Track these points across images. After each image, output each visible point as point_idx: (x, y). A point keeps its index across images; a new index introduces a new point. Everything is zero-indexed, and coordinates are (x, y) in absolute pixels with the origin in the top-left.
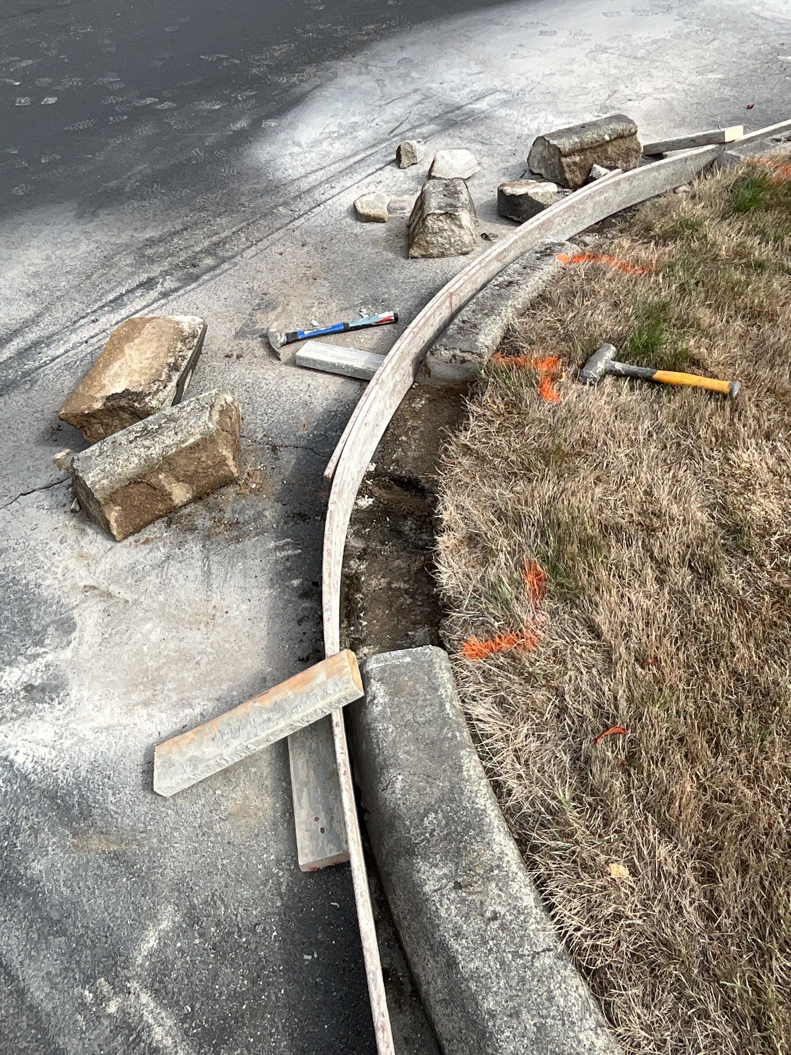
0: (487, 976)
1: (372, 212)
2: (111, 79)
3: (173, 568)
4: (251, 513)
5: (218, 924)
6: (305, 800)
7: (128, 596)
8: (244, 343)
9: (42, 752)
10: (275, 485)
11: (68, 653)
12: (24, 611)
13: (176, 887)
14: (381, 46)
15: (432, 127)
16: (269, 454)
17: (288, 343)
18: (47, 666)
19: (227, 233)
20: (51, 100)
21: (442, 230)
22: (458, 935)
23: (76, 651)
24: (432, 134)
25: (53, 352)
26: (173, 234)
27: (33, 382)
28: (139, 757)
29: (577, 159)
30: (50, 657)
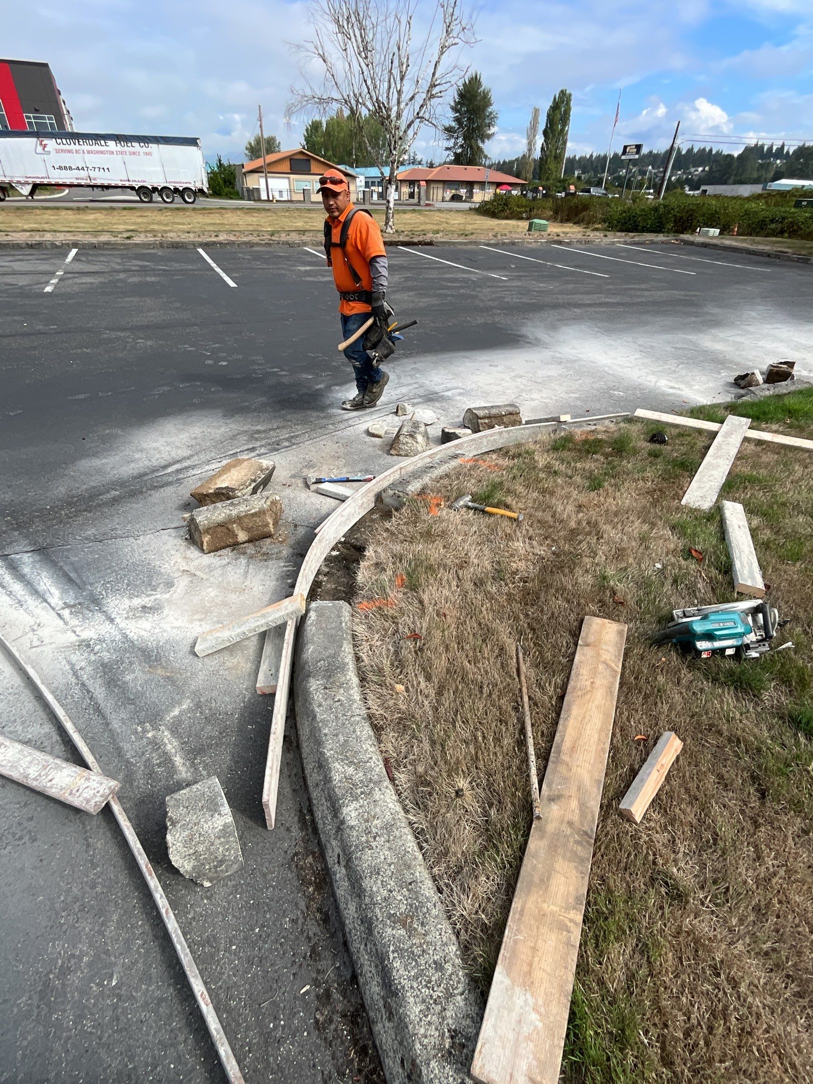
0: (328, 721)
1: (376, 432)
2: (259, 358)
3: (230, 568)
4: (276, 550)
5: (210, 710)
6: (267, 662)
7: (204, 577)
8: (293, 480)
9: (143, 633)
10: (291, 541)
11: (167, 596)
12: (150, 577)
13: (194, 693)
14: (405, 361)
15: (420, 400)
16: (292, 528)
17: (316, 483)
18: (155, 600)
19: (300, 433)
20: (224, 363)
21: (407, 443)
22: (320, 705)
23: (171, 595)
24: (418, 403)
25: (196, 472)
26: (270, 430)
27: (181, 484)
28: (191, 641)
29: (486, 421)
30: (157, 596)
